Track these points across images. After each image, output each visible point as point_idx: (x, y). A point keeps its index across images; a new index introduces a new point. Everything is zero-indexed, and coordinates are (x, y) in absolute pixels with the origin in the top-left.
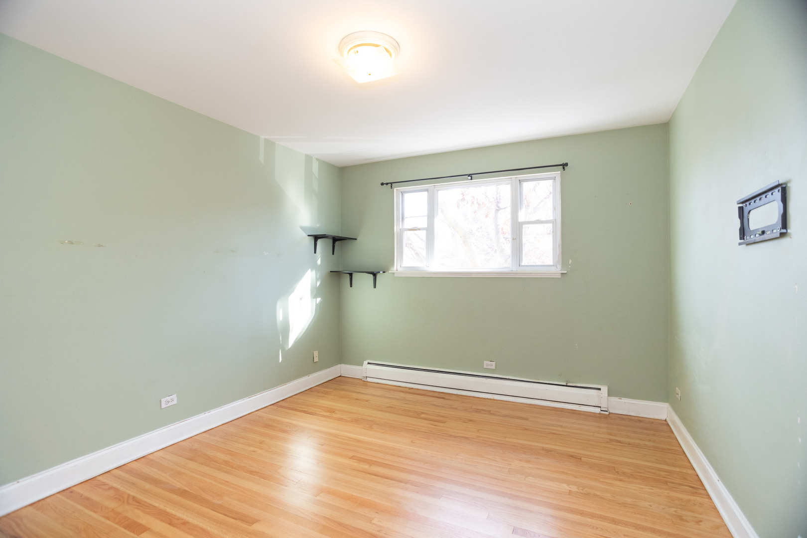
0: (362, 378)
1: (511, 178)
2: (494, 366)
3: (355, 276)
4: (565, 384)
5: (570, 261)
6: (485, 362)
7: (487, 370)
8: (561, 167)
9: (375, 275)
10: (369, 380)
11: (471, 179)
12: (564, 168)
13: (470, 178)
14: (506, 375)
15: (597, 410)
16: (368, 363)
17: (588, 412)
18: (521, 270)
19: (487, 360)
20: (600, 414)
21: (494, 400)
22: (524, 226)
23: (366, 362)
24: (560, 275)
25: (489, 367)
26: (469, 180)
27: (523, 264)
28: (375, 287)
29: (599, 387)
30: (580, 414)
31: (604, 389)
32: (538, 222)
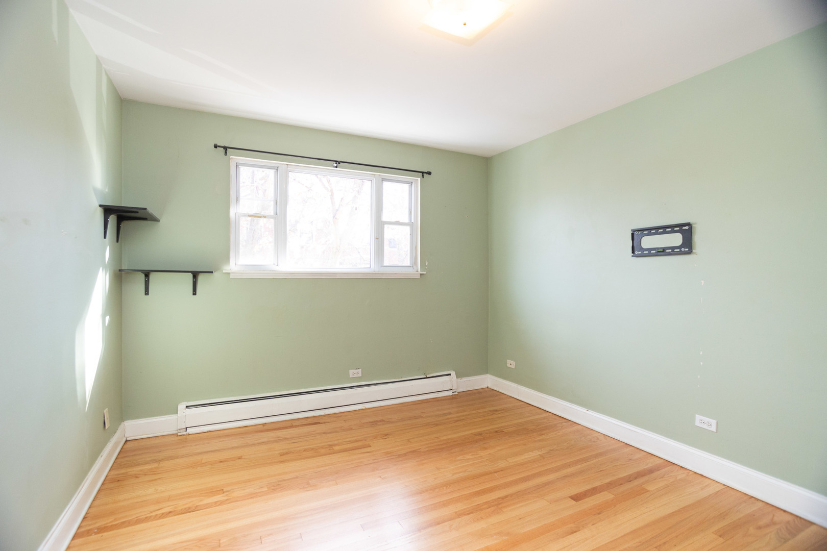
0: (176, 432)
1: (375, 175)
2: (360, 373)
3: (153, 276)
4: (425, 377)
5: (427, 263)
6: (351, 372)
7: (354, 379)
8: (421, 174)
9: (195, 275)
10: (189, 431)
11: (336, 167)
12: (423, 176)
13: (336, 165)
14: (372, 380)
15: (450, 393)
16: (187, 407)
17: (445, 397)
18: (383, 270)
19: (351, 369)
20: (452, 395)
21: (366, 409)
22: (386, 226)
23: (181, 407)
24: (419, 275)
25: (356, 376)
26: (334, 167)
27: (385, 264)
28: (195, 293)
29: (448, 373)
30: (441, 400)
31: (453, 373)
32: (397, 223)
